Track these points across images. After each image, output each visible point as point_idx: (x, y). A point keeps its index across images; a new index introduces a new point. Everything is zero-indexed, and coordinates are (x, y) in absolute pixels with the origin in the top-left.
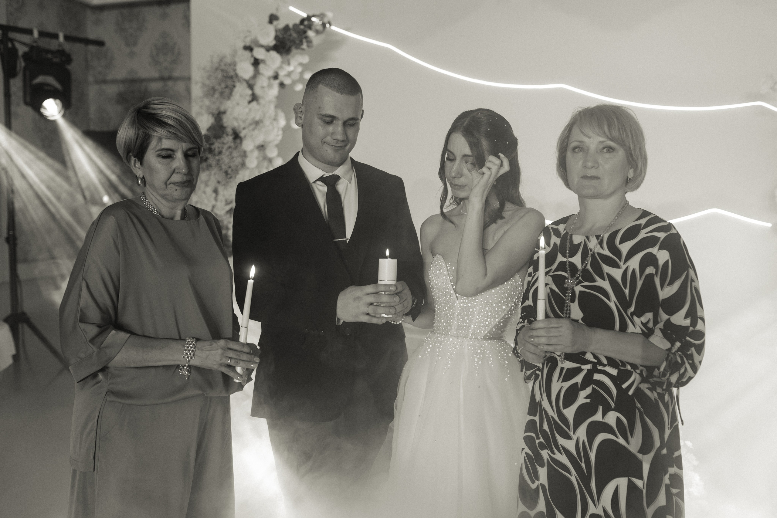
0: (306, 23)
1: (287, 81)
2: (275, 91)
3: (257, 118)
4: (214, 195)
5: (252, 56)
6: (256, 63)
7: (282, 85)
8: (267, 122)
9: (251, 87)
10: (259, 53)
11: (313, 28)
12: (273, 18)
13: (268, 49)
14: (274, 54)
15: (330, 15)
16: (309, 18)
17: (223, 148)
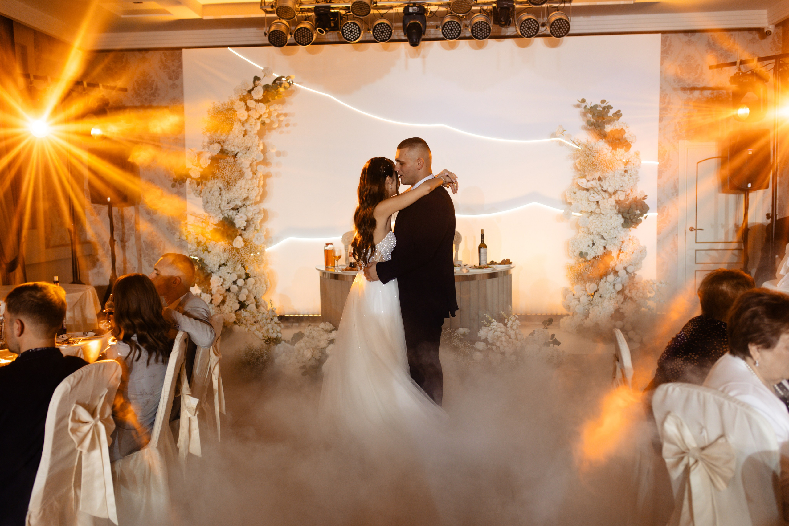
0: (278, 82)
1: (268, 121)
2: (258, 127)
3: (249, 145)
4: (220, 197)
5: (246, 104)
6: (248, 109)
7: (263, 123)
8: (255, 149)
9: (243, 125)
10: (251, 103)
11: (283, 86)
12: (256, 79)
13: (258, 101)
14: (261, 104)
15: (293, 77)
16: (279, 79)
17: (226, 166)
